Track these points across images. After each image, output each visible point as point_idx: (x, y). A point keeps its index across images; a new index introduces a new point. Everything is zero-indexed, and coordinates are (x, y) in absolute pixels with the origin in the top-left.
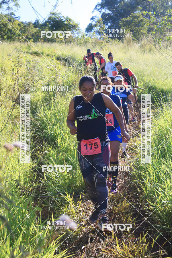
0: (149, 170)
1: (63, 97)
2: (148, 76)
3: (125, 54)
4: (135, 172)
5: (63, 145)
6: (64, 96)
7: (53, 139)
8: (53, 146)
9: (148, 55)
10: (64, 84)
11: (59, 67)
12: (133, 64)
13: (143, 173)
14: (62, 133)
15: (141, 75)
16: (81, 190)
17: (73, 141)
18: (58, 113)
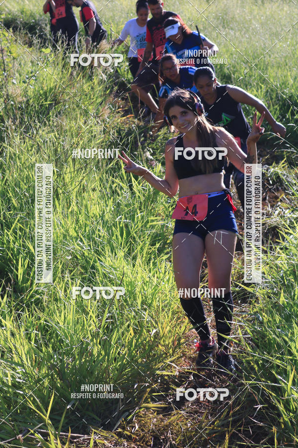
0: (294, 351)
5: (34, 286)
7: (4, 268)
8: (4, 290)
11: (13, 50)
12: (232, 33)
13: (277, 358)
14: (29, 248)
15: (256, 65)
16: (94, 418)
17: (62, 272)
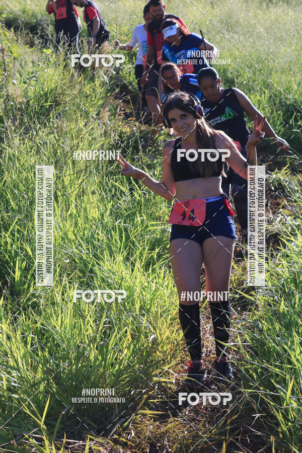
0: (294, 360)
1: (26, 141)
2: (282, 72)
3: (213, 8)
4: (252, 364)
5: (31, 289)
6: (31, 139)
9: (282, 9)
10: (28, 101)
11: (13, 50)
12: (236, 37)
13: (276, 366)
18: (12, 191)
